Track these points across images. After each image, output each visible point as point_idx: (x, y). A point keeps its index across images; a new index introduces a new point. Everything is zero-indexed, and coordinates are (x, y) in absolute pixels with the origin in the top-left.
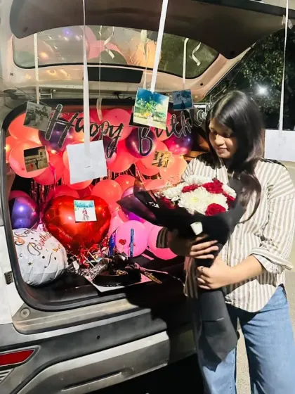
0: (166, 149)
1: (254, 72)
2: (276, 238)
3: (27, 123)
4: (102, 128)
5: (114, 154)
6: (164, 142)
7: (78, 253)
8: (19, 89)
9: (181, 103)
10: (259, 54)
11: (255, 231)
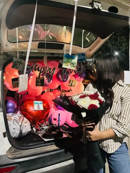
0: (74, 79)
1: (113, 45)
2: (124, 122)
3: (13, 67)
4: (46, 69)
5: (51, 81)
6: (73, 75)
7: (35, 124)
8: (10, 52)
9: (81, 58)
10: (115, 37)
11: (113, 117)
